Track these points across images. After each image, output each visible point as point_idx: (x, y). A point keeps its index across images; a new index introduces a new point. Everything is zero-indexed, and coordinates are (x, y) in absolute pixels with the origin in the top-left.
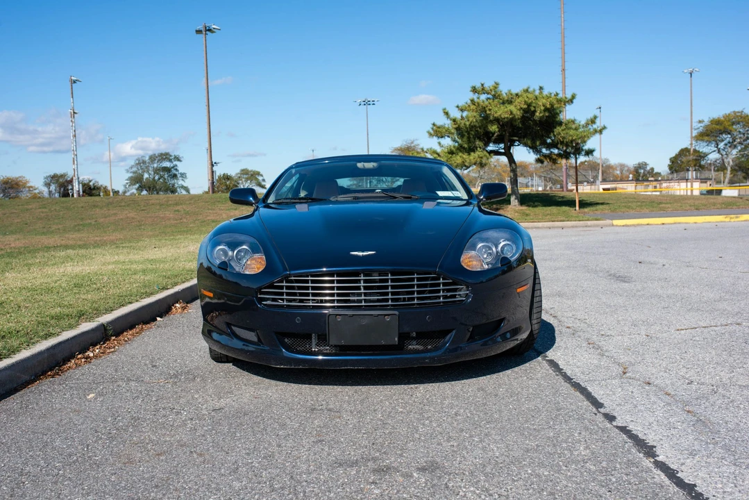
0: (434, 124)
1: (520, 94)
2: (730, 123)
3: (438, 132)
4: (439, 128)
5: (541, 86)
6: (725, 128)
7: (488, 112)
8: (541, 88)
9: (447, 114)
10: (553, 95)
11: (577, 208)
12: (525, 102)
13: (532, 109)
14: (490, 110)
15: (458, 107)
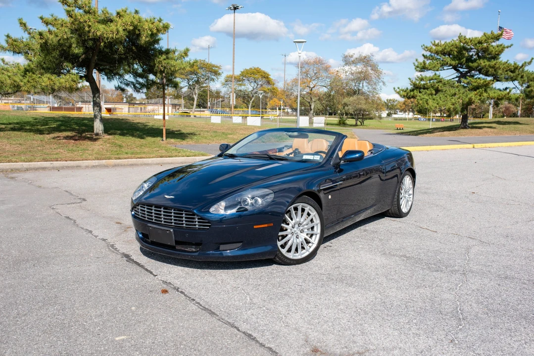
0: (8, 36)
1: (121, 14)
2: (197, 68)
3: (15, 47)
4: (15, 41)
5: (137, 9)
6: (194, 70)
7: (87, 29)
8: (137, 12)
9: (23, 25)
10: (156, 20)
11: (164, 138)
12: (132, 22)
13: (137, 32)
14: (89, 26)
15: (41, 18)
